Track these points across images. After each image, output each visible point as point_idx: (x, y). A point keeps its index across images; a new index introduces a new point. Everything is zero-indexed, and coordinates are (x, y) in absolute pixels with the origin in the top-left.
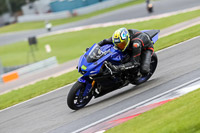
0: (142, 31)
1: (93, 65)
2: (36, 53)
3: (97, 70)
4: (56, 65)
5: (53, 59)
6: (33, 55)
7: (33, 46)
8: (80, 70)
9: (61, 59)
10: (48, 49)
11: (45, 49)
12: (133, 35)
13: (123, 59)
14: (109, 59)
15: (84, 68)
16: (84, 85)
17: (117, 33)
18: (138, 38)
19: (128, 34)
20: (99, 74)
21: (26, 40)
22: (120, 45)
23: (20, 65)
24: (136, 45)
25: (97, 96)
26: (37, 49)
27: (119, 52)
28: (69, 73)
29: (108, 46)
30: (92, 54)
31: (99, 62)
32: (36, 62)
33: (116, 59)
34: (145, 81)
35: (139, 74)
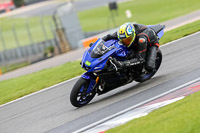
0: (148, 26)
1: (97, 61)
2: (116, 19)
3: (101, 66)
6: (114, 21)
7: (114, 11)
8: (84, 66)
12: (138, 30)
13: (128, 55)
14: (114, 55)
16: (88, 81)
17: (122, 28)
18: (143, 33)
19: (134, 30)
20: (104, 70)
21: (107, 5)
22: (125, 41)
23: (101, 30)
24: (142, 40)
25: (100, 93)
29: (112, 42)
30: (96, 49)
32: (116, 27)
33: (121, 55)
34: (149, 78)
35: (144, 70)
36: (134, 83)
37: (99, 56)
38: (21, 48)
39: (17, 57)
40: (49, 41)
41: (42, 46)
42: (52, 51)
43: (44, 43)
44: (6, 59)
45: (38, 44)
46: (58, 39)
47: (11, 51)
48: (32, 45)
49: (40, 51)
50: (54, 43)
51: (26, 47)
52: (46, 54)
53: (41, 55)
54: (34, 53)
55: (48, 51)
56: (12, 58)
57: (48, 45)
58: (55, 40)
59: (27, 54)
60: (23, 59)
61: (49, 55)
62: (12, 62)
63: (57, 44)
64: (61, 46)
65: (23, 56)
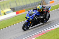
1: (31, 17)
8: (27, 18)
14: (36, 15)
15: (28, 17)
18: (45, 8)
19: (42, 7)
22: (39, 10)
25: (31, 26)
27: (39, 13)
31: (33, 16)
33: (38, 15)
34: (46, 22)
35: (45, 19)
36: (42, 23)
37: (31, 15)
38: (31, 4)
39: (30, 6)
40: (40, 2)
41: (37, 3)
43: (38, 2)
44: (27, 7)
45: (36, 2)
46: (42, 1)
47: (28, 5)
48: (34, 3)
50: (41, 2)
51: (33, 4)
54: (35, 5)
56: (29, 7)
57: (39, 3)
58: (41, 1)
60: (32, 7)
62: (29, 8)
63: (42, 2)
64: (43, 3)
65: (32, 6)
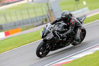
4: (88, 11)
5: (87, 8)
6: (77, 6)
9: (90, 8)
10: (85, 3)
11: (83, 3)
26: (79, 3)
28: (95, 15)
32: (78, 9)
38: (31, 19)
39: (29, 23)
40: (45, 16)
41: (41, 18)
42: (46, 20)
43: (42, 16)
44: (23, 24)
49: (40, 21)
52: (43, 22)
53: (40, 22)
54: (37, 21)
55: (44, 20)
56: (26, 23)
57: (44, 18)
58: (48, 15)
59: (34, 22)
61: (45, 22)
64: (51, 18)
65: (32, 22)
